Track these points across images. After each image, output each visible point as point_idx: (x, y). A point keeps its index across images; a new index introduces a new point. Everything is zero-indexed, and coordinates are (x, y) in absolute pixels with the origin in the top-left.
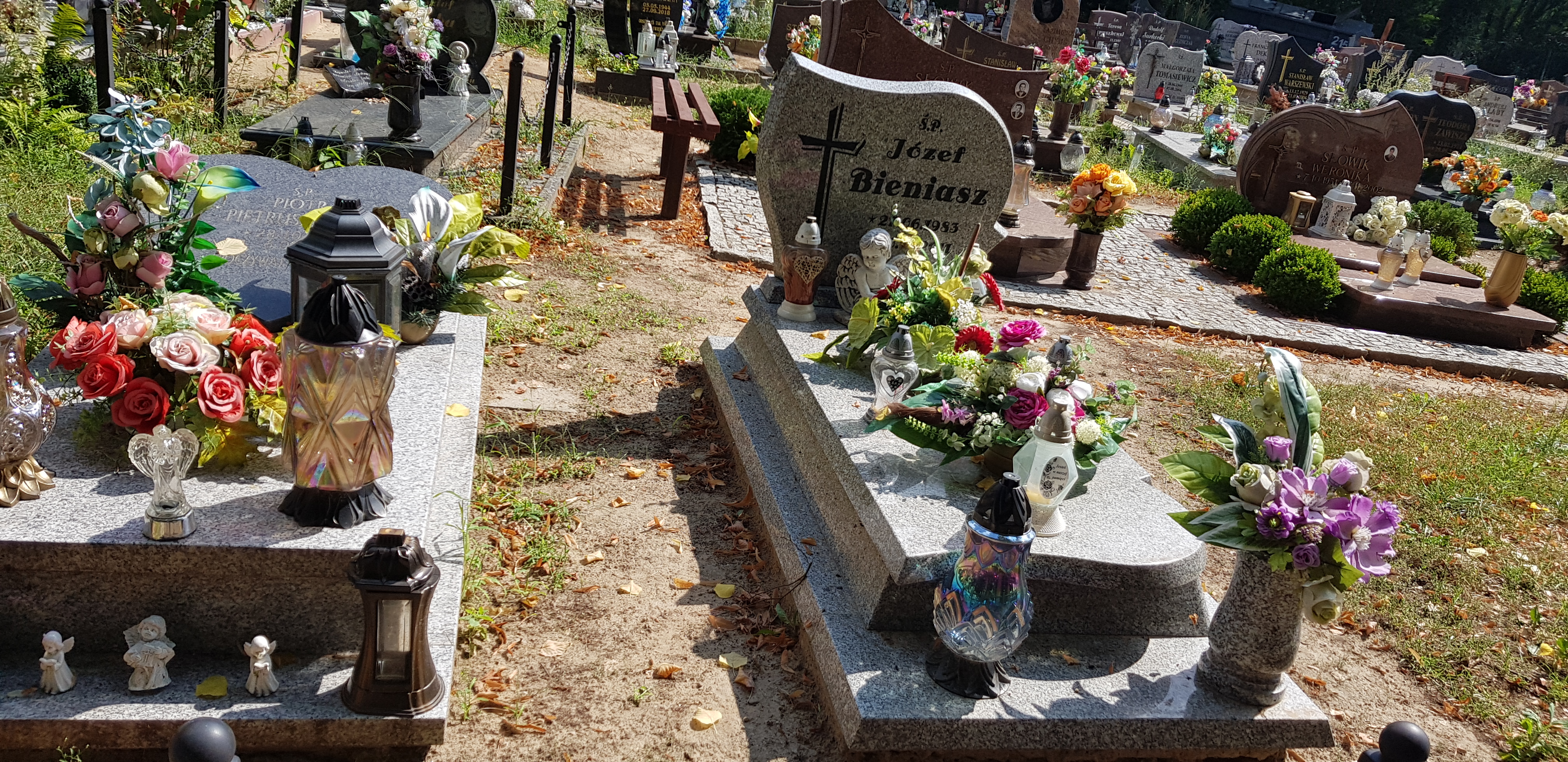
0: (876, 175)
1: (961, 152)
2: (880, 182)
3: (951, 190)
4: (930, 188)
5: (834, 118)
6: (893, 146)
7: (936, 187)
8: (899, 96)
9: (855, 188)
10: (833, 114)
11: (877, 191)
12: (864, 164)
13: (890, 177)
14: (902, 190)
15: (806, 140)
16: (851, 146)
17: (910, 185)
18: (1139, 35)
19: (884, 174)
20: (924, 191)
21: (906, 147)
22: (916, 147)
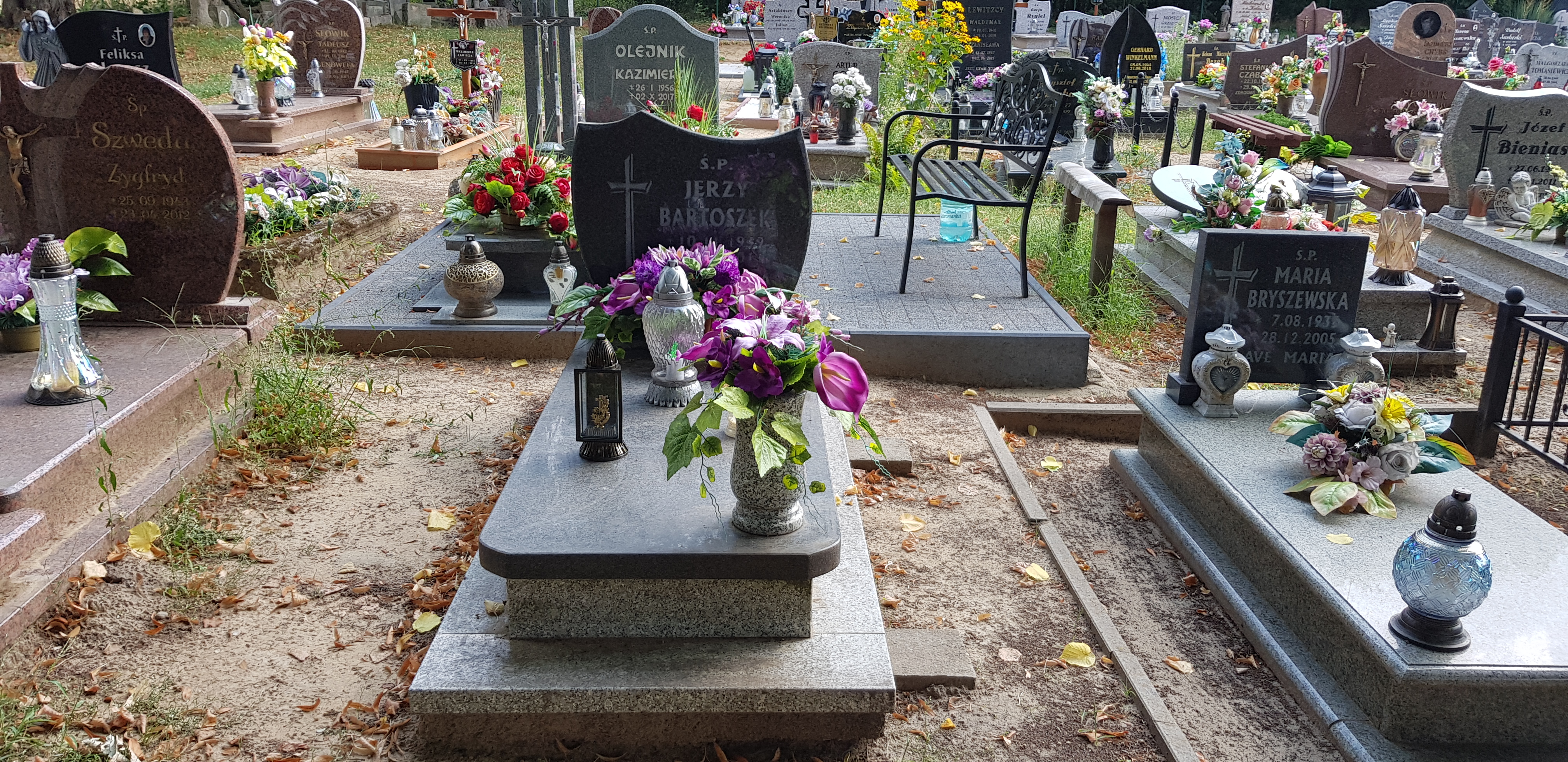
0: (1513, 143)
1: (1563, 126)
2: (1516, 147)
3: (1557, 148)
4: (1545, 147)
5: (1490, 114)
6: (1523, 126)
7: (1548, 147)
8: (1527, 99)
9: (1501, 152)
10: (1489, 112)
11: (1514, 152)
12: (1506, 138)
13: (1521, 144)
14: (1528, 150)
15: (1474, 128)
16: (1499, 128)
17: (1533, 147)
18: (1497, 38)
19: (1517, 142)
20: (1541, 150)
21: (1531, 126)
22: (1537, 125)
